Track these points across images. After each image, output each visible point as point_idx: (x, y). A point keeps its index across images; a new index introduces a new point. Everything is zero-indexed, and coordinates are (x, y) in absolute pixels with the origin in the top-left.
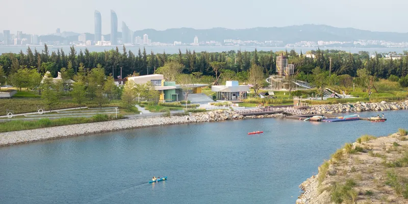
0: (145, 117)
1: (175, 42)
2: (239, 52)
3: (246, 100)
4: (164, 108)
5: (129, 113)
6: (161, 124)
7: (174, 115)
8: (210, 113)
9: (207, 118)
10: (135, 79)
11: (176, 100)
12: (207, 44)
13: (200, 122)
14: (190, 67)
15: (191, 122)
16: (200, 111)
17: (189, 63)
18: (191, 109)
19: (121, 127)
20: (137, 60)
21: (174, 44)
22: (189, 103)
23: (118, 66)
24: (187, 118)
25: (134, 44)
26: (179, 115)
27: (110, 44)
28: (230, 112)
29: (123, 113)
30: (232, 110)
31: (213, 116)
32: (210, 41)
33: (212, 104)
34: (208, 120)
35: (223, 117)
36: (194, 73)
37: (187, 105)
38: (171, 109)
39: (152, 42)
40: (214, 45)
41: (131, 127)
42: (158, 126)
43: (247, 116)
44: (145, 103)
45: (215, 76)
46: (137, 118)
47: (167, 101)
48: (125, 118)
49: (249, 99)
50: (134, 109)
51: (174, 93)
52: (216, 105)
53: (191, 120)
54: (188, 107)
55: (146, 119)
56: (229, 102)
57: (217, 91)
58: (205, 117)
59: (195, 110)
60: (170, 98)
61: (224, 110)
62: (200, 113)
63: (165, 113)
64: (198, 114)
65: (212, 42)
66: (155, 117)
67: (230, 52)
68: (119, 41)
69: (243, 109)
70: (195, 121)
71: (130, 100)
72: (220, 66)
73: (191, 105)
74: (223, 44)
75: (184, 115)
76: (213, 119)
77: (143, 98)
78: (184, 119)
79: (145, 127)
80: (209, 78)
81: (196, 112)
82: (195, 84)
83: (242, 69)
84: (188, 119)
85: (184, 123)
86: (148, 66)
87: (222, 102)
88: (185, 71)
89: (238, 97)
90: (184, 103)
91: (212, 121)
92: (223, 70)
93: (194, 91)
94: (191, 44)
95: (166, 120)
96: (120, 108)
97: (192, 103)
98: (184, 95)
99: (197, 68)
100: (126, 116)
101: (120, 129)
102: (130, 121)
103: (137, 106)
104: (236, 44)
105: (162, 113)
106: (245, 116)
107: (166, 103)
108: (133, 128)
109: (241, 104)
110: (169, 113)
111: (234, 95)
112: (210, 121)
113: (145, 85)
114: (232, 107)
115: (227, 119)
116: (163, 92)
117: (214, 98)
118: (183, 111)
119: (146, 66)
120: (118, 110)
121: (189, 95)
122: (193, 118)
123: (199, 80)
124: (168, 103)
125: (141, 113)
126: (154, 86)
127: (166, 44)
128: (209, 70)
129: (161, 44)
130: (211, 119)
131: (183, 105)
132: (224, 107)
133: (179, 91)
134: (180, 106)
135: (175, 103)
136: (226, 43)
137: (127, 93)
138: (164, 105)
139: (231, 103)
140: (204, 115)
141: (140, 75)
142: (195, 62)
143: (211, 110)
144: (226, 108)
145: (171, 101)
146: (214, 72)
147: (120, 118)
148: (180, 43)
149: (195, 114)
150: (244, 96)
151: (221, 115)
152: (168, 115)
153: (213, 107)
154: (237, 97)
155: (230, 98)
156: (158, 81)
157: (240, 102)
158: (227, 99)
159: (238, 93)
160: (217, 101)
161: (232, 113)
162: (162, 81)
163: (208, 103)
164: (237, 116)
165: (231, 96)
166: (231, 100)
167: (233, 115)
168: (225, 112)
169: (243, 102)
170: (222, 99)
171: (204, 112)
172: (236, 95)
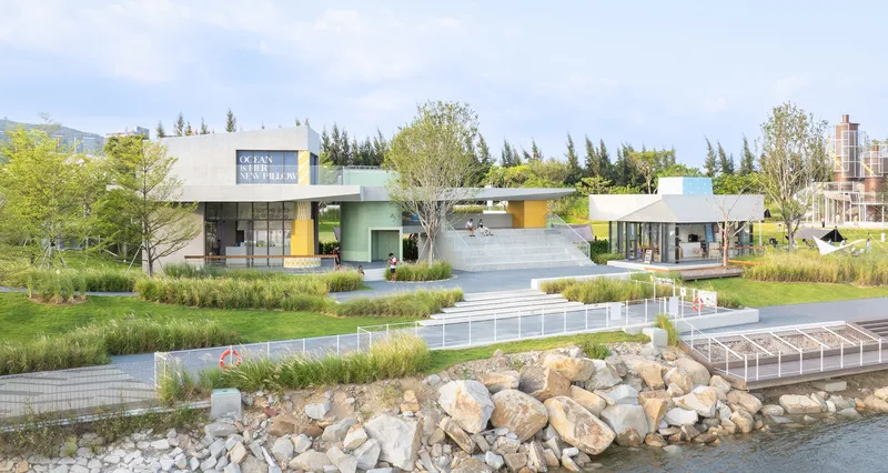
3: (757, 265)
8: (451, 392)
28: (651, 368)
30: (673, 343)
31: (472, 424)
33: (554, 290)
35: (575, 426)
43: (790, 401)
49: (772, 259)
52: (574, 296)
57: (615, 219)
60: (363, 247)
89: (712, 245)
93: (516, 216)
109: (730, 284)
111: (694, 238)
117: (600, 250)
126: (254, 181)
139: (669, 284)
144: (629, 324)
151: (555, 407)
154: (704, 247)
155: (672, 255)
156: (281, 157)
157: (724, 272)
158: (655, 255)
159: (709, 228)
160: (609, 263)
161: (668, 376)
162: (300, 155)
163: (533, 281)
164: (706, 410)
165: (678, 241)
166: (677, 263)
167: (676, 395)
168: (605, 373)
169: (738, 276)
170: (636, 255)
171: (403, 376)
172: (702, 239)
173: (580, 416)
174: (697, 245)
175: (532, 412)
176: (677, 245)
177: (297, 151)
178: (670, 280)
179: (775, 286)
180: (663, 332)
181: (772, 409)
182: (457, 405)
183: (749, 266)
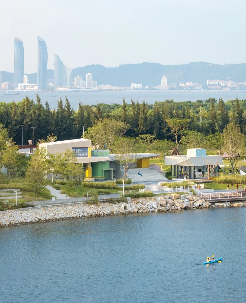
0: (59, 204)
1: (133, 84)
2: (222, 102)
3: (218, 179)
4: (91, 191)
5: (37, 198)
6: (84, 216)
7: (104, 202)
8: (159, 199)
9: (155, 206)
10: (48, 146)
11: (110, 179)
12: (181, 87)
13: (142, 212)
14: (138, 126)
15: (129, 213)
16: (144, 196)
17: (137, 120)
18: (130, 192)
19: (22, 220)
20: (58, 116)
21: (132, 88)
22: (129, 182)
23: (30, 126)
24: (123, 206)
25: (72, 88)
26: (111, 201)
27: (36, 88)
28: (191, 198)
29: (28, 198)
30: (194, 194)
31: (164, 203)
32: (185, 83)
33: (164, 185)
34: (156, 210)
35: (179, 204)
36: (142, 136)
37: (124, 186)
38: (100, 193)
39: (98, 85)
40: (191, 88)
41: (37, 220)
42: (79, 218)
43: (217, 204)
44: (62, 184)
45: (174, 141)
46: (48, 206)
47: (95, 180)
48: (29, 206)
49: (222, 177)
50: (45, 192)
51: (107, 167)
52: (170, 187)
53: (129, 209)
54: (126, 189)
55: (60, 208)
56: (191, 182)
57: (173, 165)
58: (151, 204)
59: (137, 193)
60: (101, 176)
61: (180, 194)
62: (144, 199)
63: (90, 198)
64: (140, 200)
65: (188, 84)
66: (74, 205)
67: (208, 101)
68: (50, 84)
69: (212, 193)
70: (136, 210)
71: (38, 179)
72: (182, 125)
73: (132, 185)
74: (206, 87)
75: (118, 201)
76: (163, 209)
77: (59, 176)
78: (118, 208)
79: (59, 220)
80: (165, 143)
81: (137, 196)
82: (138, 154)
83: (217, 128)
84: (125, 208)
85: (118, 214)
86: (76, 126)
87: (180, 181)
88: (130, 133)
89: (206, 173)
90: (121, 183)
91: (162, 211)
92: (185, 132)
93: (139, 163)
94: (156, 88)
95: (92, 210)
96: (23, 190)
97: (134, 183)
98: (122, 170)
99: (148, 128)
100: (30, 203)
101: (21, 224)
102: (36, 210)
103: (49, 187)
104: (226, 87)
105: (86, 199)
106: (213, 203)
107: (94, 183)
108: (40, 222)
109: (209, 184)
110: (97, 199)
111: (199, 171)
112: (160, 211)
113: (62, 156)
114: (194, 189)
115: (186, 208)
116: (90, 167)
117: (169, 175)
118: (118, 195)
119: (71, 125)
120: (20, 193)
121: (129, 170)
122: (132, 206)
123: (150, 146)
124: (97, 183)
125: (53, 199)
126: (75, 156)
127: (119, 88)
128: (167, 130)
129: (112, 88)
130: (160, 207)
131: (120, 186)
132: (181, 190)
133: (114, 164)
134: (115, 188)
135: (107, 183)
136: (210, 85)
137: (33, 168)
138: (90, 186)
139: (193, 183)
140: (150, 202)
141: (58, 139)
142: (146, 119)
143: (161, 195)
144: (185, 191)
145: (101, 180)
146: (173, 134)
147: (22, 206)
148: (140, 85)
149: (137, 200)
150: (214, 172)
151: (175, 202)
152: (95, 202)
153: (165, 189)
154: (203, 173)
155: (193, 176)
156: (83, 149)
157: (208, 181)
158: (187, 177)
159: (205, 167)
160: (173, 179)
161: (194, 199)
162: (89, 149)
163: (158, 183)
164: (201, 204)
165: (194, 172)
166: (194, 179)
167: (195, 201)
168: (183, 197)
169: (212, 182)
170: (181, 176)
171: (150, 196)
172: (203, 171)
173: (180, 203)
174: (201, 173)
175: (172, 202)
176: (194, 173)
177: (88, 148)
178: (193, 182)
179: (222, 185)
180: (192, 193)
181: (213, 205)
182: (161, 200)
183: (216, 179)
